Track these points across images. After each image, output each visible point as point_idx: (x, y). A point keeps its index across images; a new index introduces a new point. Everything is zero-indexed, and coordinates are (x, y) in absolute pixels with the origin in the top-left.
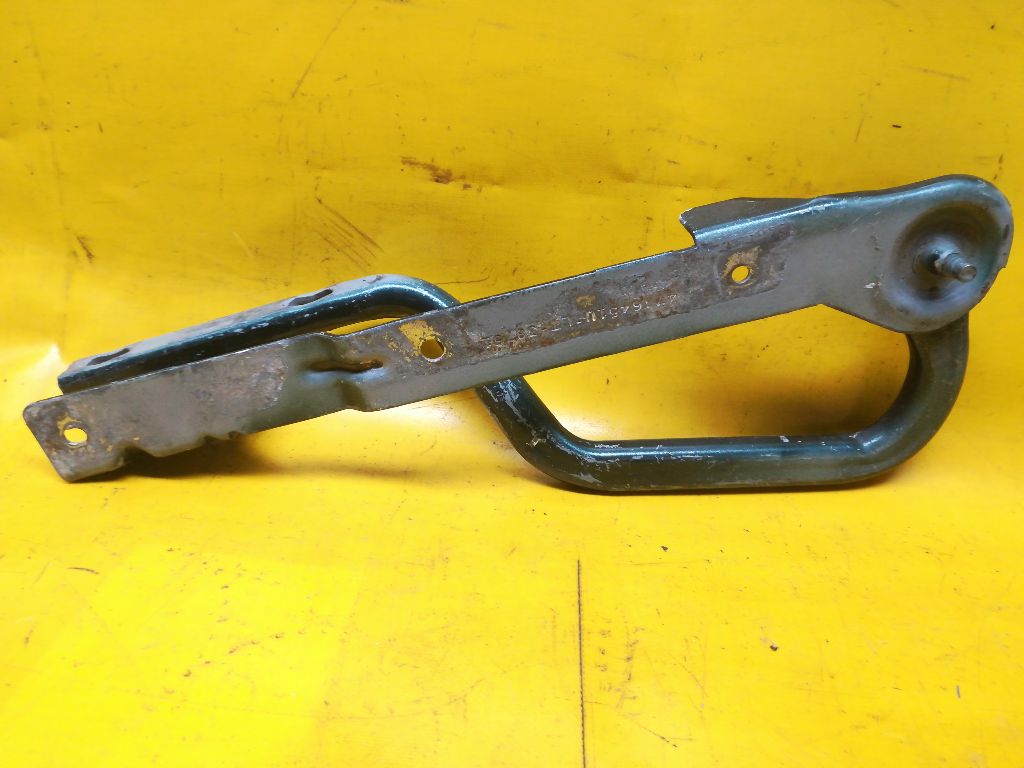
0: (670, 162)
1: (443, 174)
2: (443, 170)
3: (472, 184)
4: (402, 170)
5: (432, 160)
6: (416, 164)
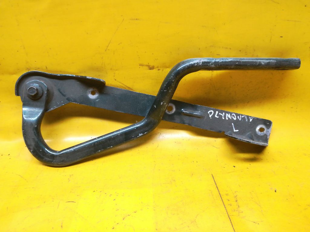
4: (140, 68)
5: (148, 64)
6: (144, 65)
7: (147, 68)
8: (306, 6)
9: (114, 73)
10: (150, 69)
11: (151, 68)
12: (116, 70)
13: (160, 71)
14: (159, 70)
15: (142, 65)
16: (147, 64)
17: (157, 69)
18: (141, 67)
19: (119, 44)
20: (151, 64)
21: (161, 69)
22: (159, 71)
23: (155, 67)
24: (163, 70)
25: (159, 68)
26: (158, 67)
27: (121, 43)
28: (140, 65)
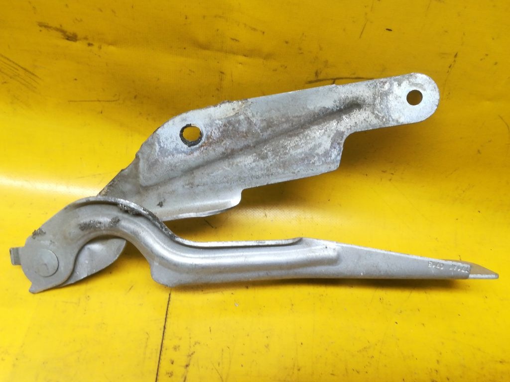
0: (233, 39)
1: (71, 35)
2: (70, 33)
3: (94, 43)
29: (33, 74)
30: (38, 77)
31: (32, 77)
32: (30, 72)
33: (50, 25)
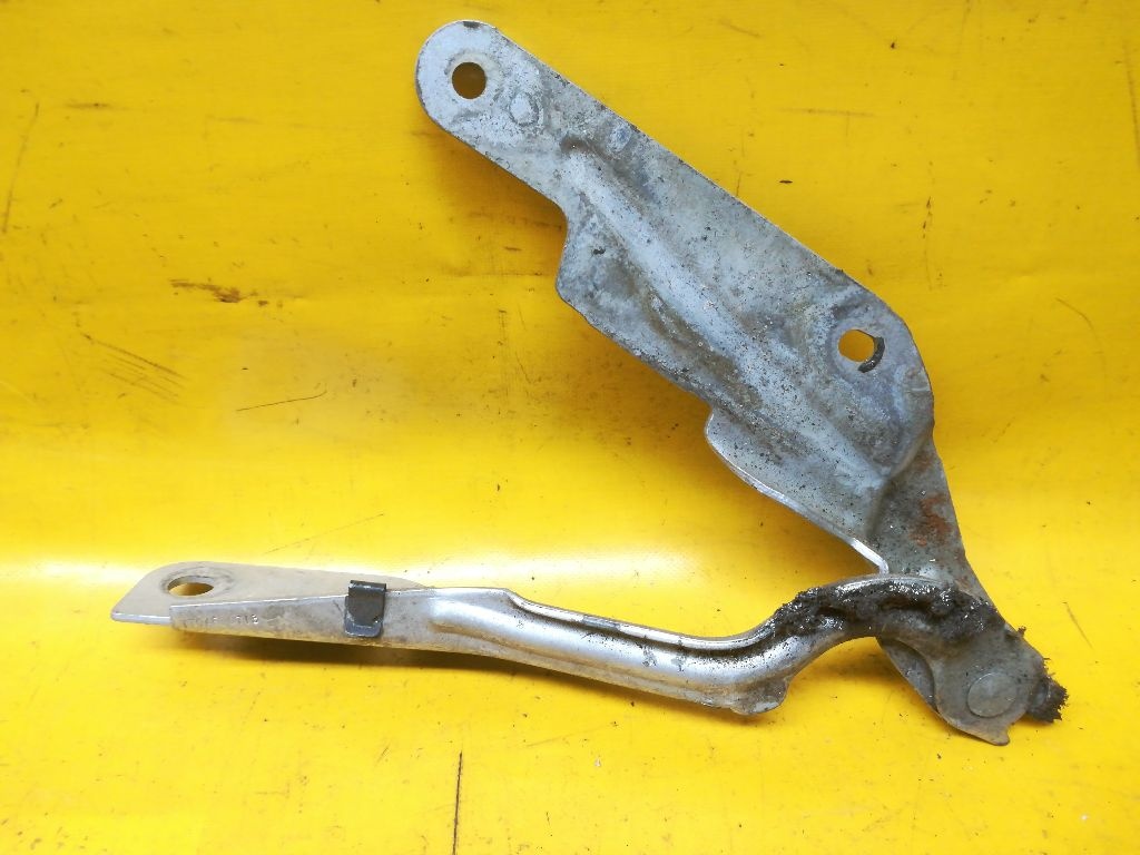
0: (509, 248)
1: (227, 293)
2: (227, 289)
3: (269, 300)
4: (176, 294)
5: (210, 280)
6: (192, 285)
7: (209, 294)
8: (893, 46)
9: (75, 314)
10: (223, 301)
11: (230, 297)
12: (79, 302)
13: (271, 308)
14: (262, 303)
15: (184, 285)
16: (206, 282)
17: (255, 299)
18: (180, 289)
19: (54, 205)
20: (226, 283)
21: (273, 302)
22: (263, 309)
23: (244, 291)
24: (280, 306)
25: (263, 300)
26: (254, 294)
27: (61, 200)
28: (175, 285)
29: (170, 371)
30: (179, 376)
31: (170, 377)
32: (165, 369)
33: (191, 282)
